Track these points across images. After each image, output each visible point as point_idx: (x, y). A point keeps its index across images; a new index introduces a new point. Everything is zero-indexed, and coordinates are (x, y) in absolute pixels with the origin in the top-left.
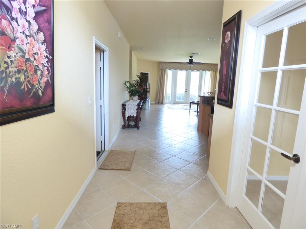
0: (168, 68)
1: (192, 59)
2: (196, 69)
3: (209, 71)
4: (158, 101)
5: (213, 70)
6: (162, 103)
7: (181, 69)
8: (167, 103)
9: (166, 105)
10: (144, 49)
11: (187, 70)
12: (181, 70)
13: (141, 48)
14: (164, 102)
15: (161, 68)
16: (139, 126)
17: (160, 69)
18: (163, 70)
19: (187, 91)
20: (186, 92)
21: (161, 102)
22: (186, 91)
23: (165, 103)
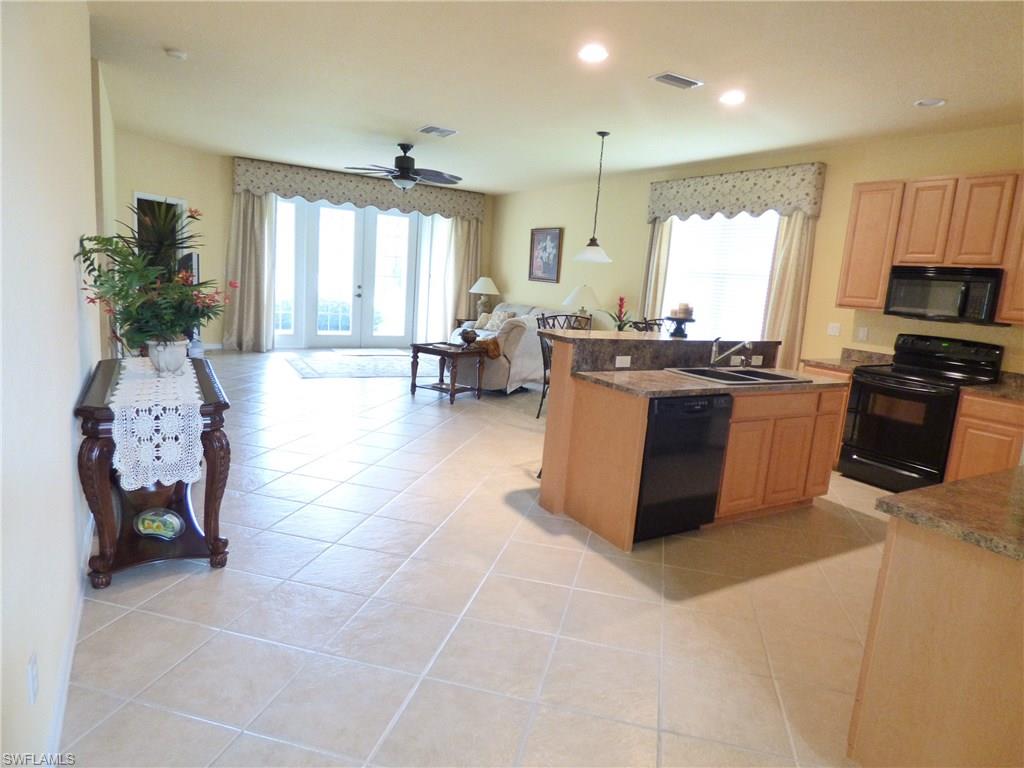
0: (277, 191)
1: (407, 155)
2: (398, 206)
3: (448, 217)
4: (234, 339)
5: (462, 214)
6: (257, 348)
7: (337, 200)
8: (276, 346)
9: (273, 356)
10: (184, 56)
11: (360, 207)
12: (335, 204)
13: (167, 50)
14: (266, 342)
15: (244, 187)
16: (225, 543)
17: (239, 189)
18: (253, 195)
19: (362, 292)
20: (359, 296)
21: (251, 343)
22: (359, 292)
23: (270, 347)
